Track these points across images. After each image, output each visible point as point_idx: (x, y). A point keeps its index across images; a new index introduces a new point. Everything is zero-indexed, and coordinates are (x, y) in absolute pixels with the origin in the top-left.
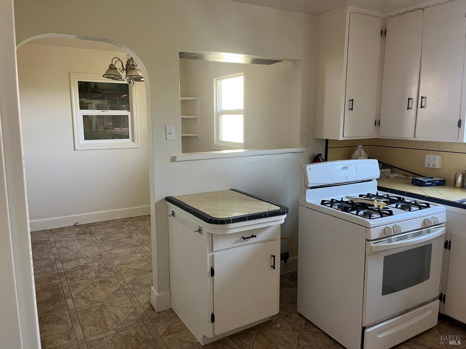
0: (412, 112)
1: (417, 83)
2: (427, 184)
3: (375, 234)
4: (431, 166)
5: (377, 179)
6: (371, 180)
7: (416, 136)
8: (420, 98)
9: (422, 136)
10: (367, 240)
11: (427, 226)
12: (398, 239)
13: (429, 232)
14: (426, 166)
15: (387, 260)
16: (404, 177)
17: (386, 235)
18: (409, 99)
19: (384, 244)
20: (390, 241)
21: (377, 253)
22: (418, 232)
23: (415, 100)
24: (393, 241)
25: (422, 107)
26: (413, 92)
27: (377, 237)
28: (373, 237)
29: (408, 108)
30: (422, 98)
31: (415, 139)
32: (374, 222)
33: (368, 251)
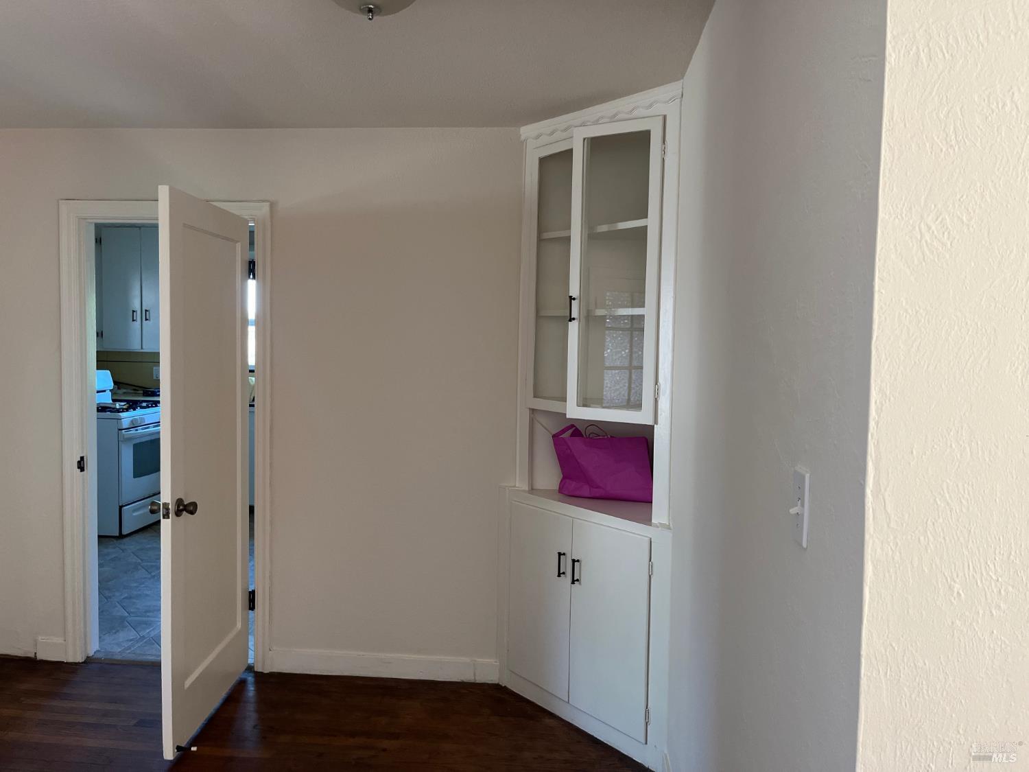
0: (137, 324)
1: (140, 297)
3: (125, 423)
5: (111, 390)
6: (104, 391)
7: (144, 347)
8: (144, 312)
10: (120, 430)
12: (143, 429)
14: (154, 378)
15: (136, 446)
16: (132, 391)
17: (134, 425)
18: (133, 312)
19: (133, 431)
20: (137, 430)
21: (130, 439)
23: (139, 312)
24: (140, 431)
25: (146, 320)
26: (136, 305)
27: (128, 427)
28: (124, 427)
29: (133, 320)
30: (146, 311)
31: (142, 351)
32: (123, 415)
33: (121, 439)
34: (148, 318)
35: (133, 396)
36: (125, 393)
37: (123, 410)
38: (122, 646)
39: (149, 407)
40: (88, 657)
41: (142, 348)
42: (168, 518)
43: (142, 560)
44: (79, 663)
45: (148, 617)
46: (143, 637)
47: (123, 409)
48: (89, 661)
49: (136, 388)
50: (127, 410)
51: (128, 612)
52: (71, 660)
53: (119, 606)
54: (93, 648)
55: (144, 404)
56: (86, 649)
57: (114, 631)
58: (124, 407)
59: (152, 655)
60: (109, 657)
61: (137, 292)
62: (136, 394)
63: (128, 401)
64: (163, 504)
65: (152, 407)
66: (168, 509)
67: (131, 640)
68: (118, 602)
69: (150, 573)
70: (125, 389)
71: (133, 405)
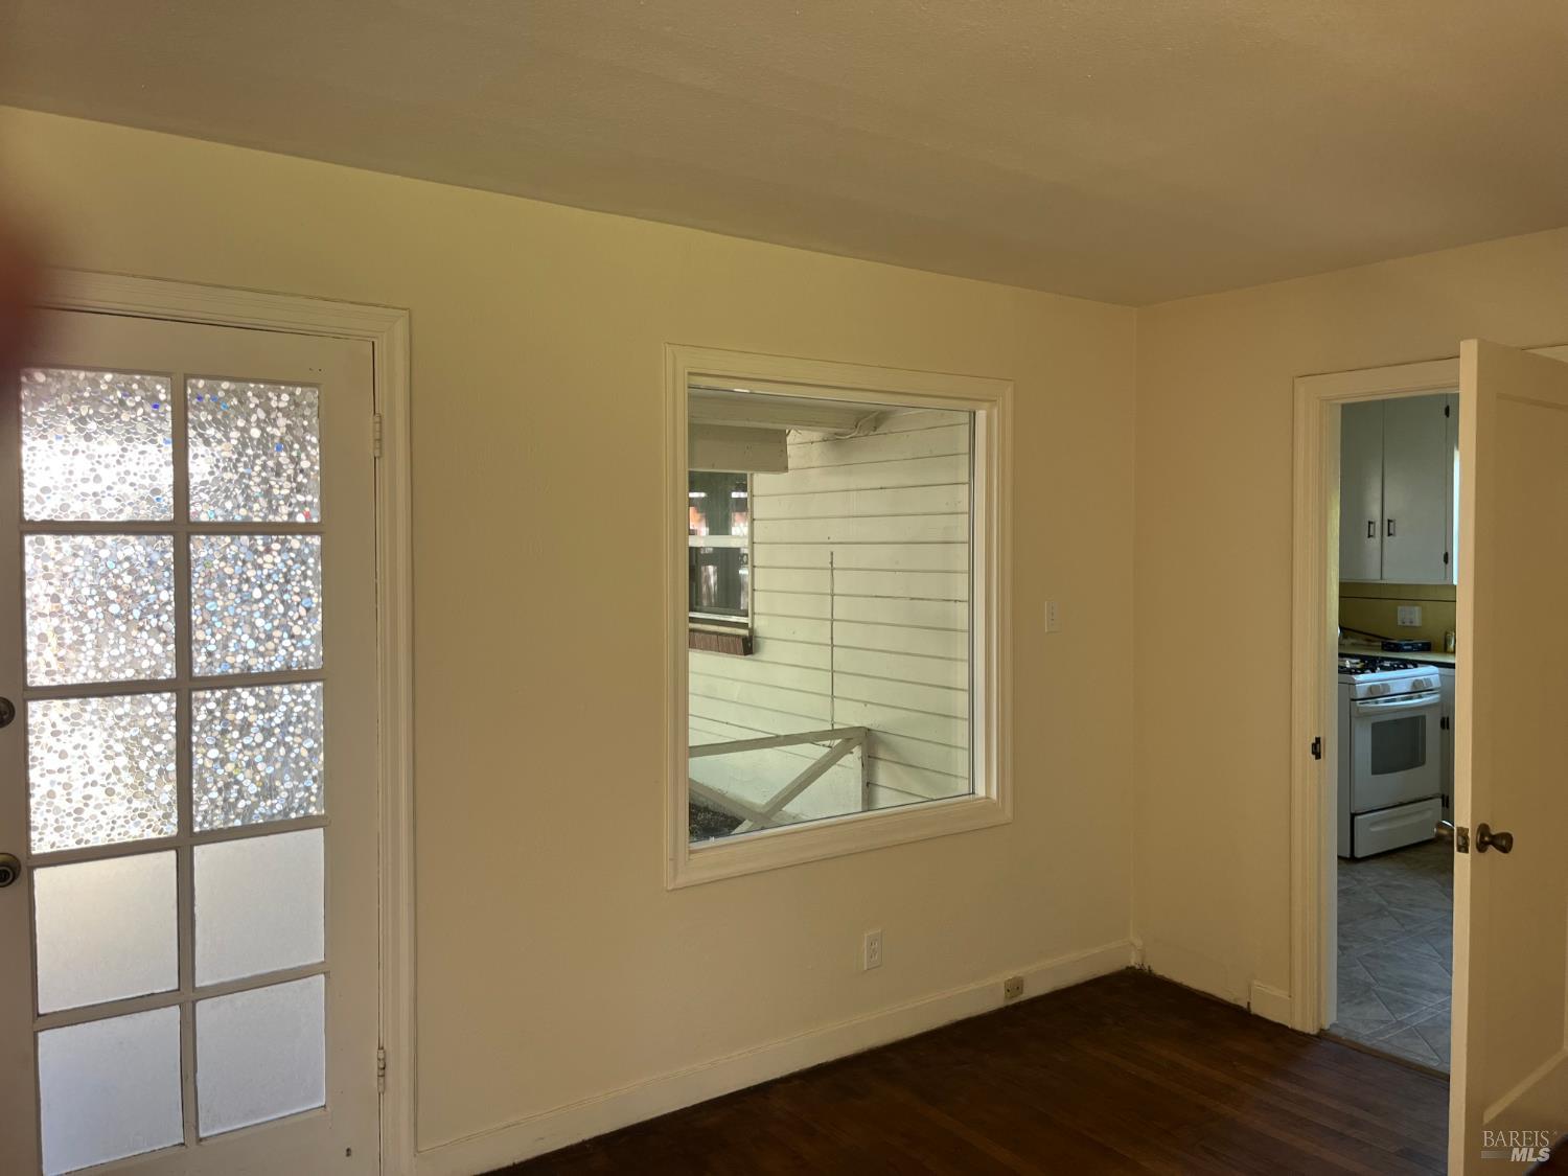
0: (1376, 541)
1: (1379, 501)
2: (1405, 647)
3: (1361, 690)
4: (1408, 624)
7: (1385, 576)
8: (1386, 523)
9: (1393, 577)
10: (1354, 699)
11: (1418, 689)
12: (1385, 702)
13: (1420, 697)
14: (1400, 623)
15: (1376, 727)
16: (1365, 643)
17: (1375, 695)
18: (1370, 523)
19: (1371, 704)
20: (1377, 703)
21: (1367, 715)
22: (1409, 695)
23: (1378, 524)
24: (1382, 704)
25: (1389, 535)
26: (1374, 512)
27: (1362, 697)
28: (1359, 697)
29: (1369, 536)
30: (1389, 521)
31: (1383, 582)
32: (1360, 677)
33: (1354, 713)
34: (1391, 531)
35: (1367, 650)
36: (1353, 644)
37: (1357, 672)
38: (1369, 1026)
39: (1395, 669)
40: (1322, 1030)
41: (1381, 578)
42: (1466, 851)
43: (1389, 903)
44: (1309, 1034)
45: (1406, 993)
46: (1401, 1024)
47: (1356, 669)
48: (1322, 1035)
49: (1370, 638)
50: (1362, 671)
51: (1374, 978)
52: (1298, 1027)
53: (1361, 966)
54: (1329, 1018)
55: (1387, 664)
56: (1319, 1015)
57: (1356, 1001)
58: (1358, 666)
59: (1419, 1055)
60: (1353, 1039)
61: (1378, 495)
62: (1369, 647)
63: (1362, 658)
64: (1458, 829)
65: (1399, 668)
66: (1465, 838)
67: (1383, 1022)
68: (1358, 958)
69: (1403, 925)
70: (1352, 637)
71: (1371, 664)
